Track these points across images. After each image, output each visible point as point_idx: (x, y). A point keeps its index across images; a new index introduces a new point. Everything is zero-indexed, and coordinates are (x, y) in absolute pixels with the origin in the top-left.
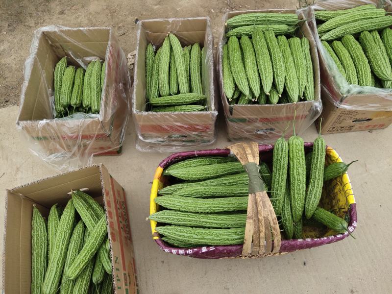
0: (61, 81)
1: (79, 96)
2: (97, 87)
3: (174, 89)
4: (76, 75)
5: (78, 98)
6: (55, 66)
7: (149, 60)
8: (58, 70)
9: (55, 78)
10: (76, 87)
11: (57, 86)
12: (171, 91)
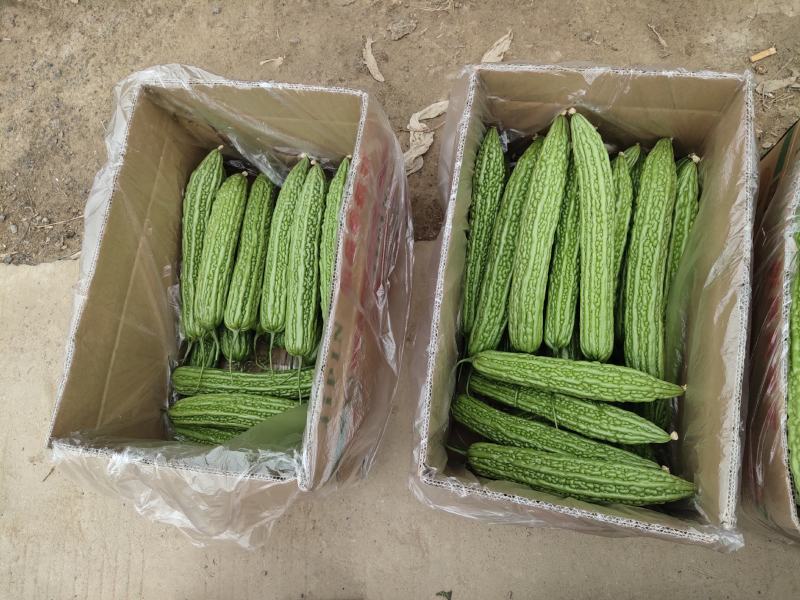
0: (202, 232)
1: (249, 299)
2: (307, 270)
3: (561, 332)
4: (248, 211)
5: (247, 308)
6: (188, 181)
7: (484, 197)
8: (194, 197)
9: (186, 220)
10: (244, 266)
11: (190, 250)
12: (549, 335)
